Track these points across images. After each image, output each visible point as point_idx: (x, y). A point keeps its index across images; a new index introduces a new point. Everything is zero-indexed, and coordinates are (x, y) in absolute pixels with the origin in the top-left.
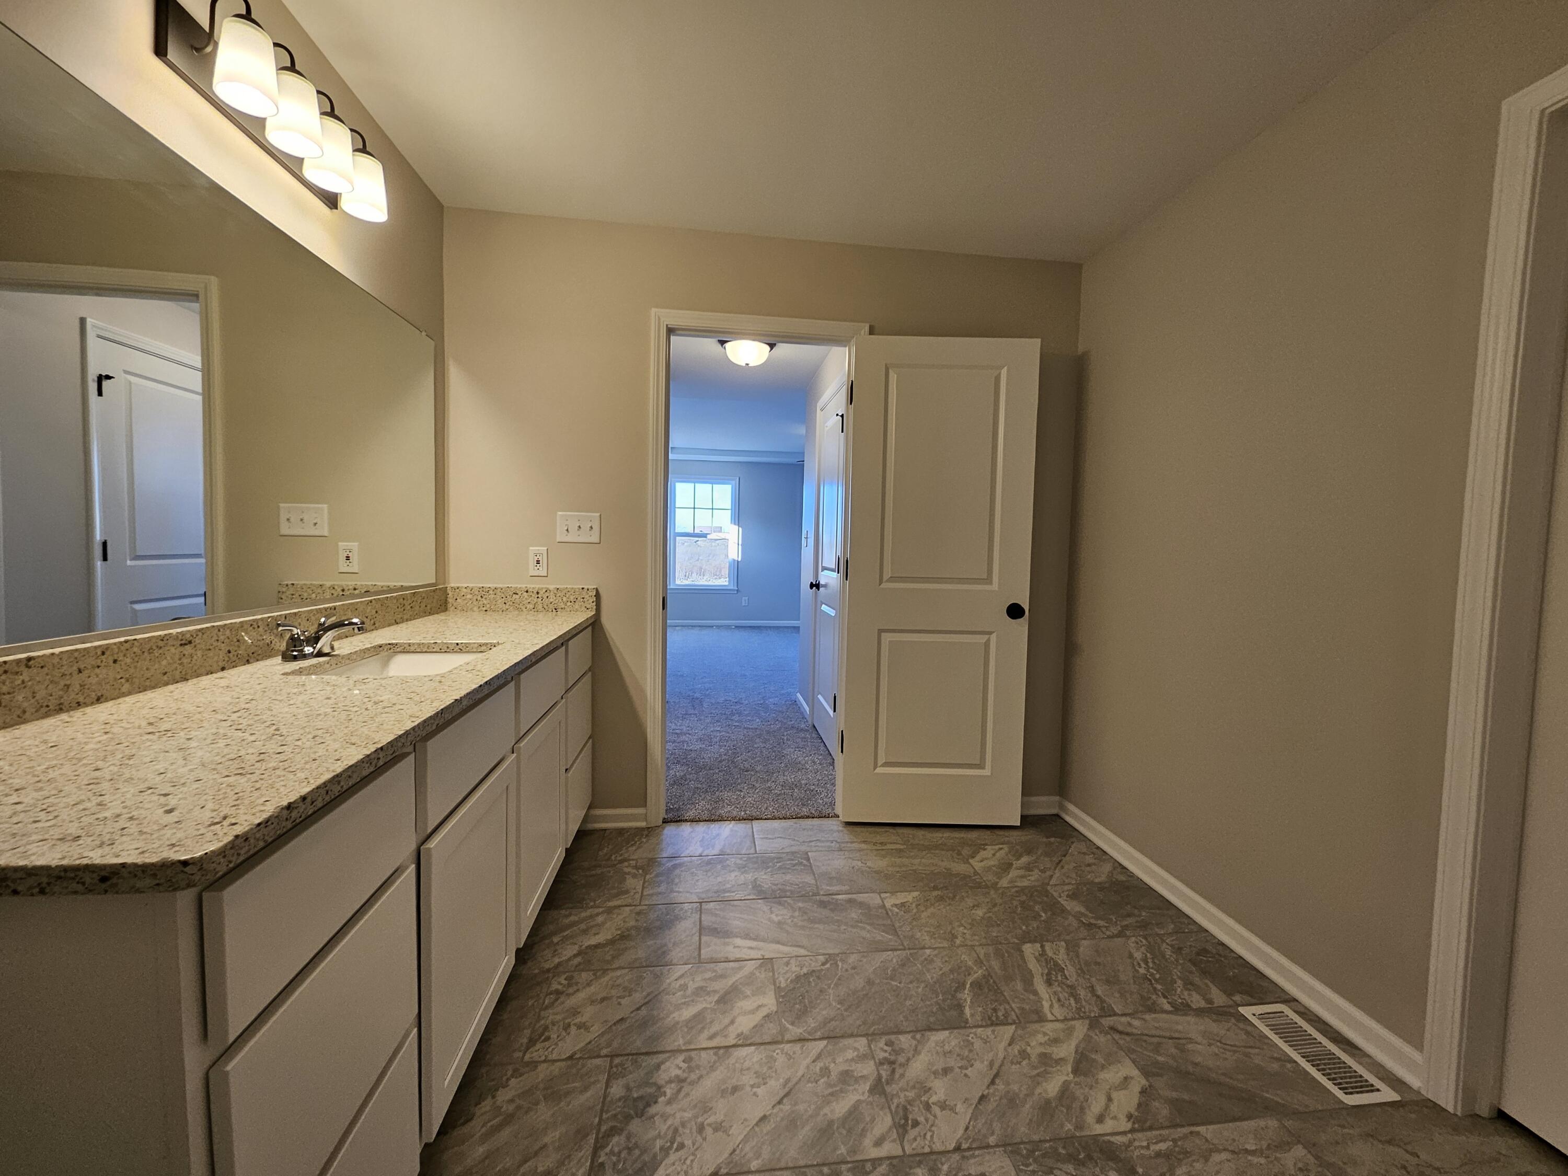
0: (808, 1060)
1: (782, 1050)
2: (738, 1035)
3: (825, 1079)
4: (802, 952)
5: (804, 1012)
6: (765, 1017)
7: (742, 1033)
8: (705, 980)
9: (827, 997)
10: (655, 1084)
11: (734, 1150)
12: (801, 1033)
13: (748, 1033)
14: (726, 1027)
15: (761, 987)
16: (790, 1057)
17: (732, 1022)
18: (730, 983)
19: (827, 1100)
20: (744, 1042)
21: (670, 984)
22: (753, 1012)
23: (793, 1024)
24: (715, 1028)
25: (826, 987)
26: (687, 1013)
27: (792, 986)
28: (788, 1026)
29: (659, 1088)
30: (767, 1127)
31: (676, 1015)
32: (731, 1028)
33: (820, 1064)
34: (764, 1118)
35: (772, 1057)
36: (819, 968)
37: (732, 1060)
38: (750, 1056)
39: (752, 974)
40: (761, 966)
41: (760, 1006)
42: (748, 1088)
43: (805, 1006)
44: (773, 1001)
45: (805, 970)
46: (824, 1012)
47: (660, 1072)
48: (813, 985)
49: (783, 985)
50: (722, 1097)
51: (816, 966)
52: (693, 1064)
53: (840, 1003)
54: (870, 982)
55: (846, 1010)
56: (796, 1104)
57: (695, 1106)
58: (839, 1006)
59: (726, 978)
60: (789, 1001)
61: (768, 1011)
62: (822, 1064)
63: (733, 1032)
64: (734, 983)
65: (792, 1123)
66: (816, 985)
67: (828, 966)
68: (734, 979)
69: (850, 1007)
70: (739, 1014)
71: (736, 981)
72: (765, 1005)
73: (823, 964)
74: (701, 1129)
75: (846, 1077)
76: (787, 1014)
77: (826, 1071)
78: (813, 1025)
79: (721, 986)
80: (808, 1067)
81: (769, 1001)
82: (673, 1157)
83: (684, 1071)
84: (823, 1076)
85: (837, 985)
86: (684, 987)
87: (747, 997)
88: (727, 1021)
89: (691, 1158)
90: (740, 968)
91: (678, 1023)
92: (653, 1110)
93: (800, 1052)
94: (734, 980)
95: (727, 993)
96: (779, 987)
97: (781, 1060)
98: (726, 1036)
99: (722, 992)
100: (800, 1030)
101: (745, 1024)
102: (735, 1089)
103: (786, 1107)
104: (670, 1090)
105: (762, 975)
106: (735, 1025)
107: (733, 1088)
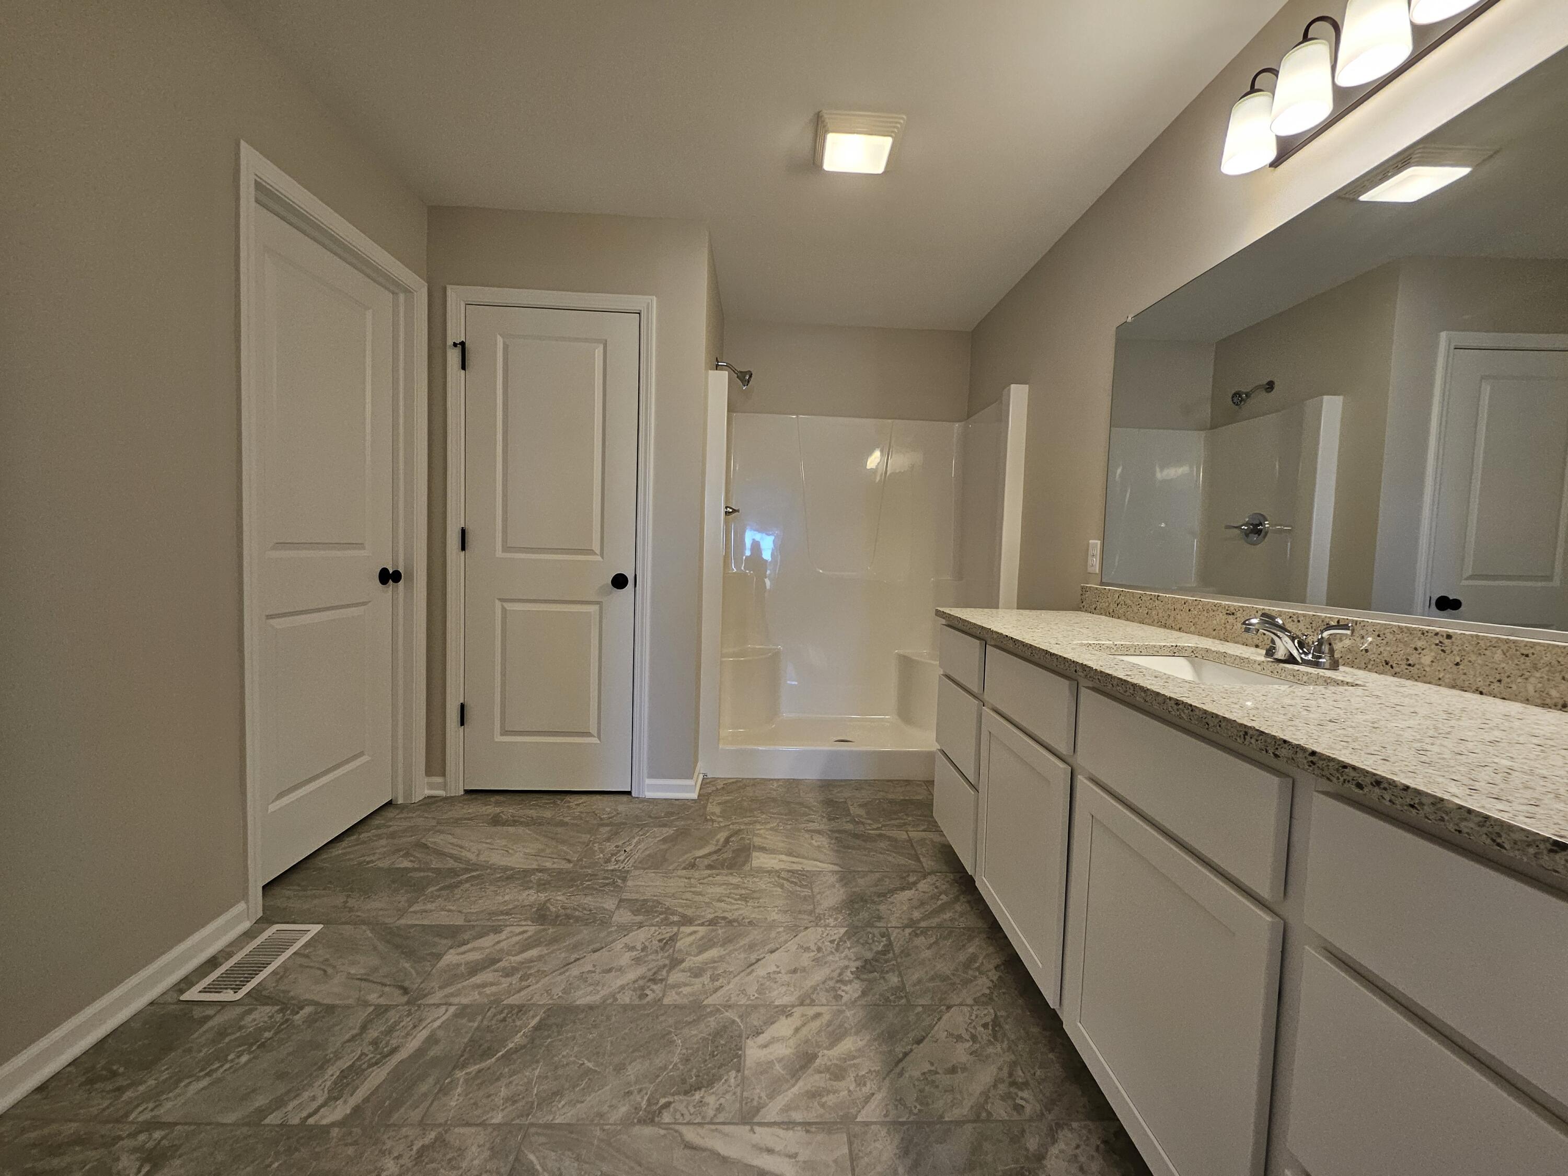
0: (726, 988)
1: (749, 999)
2: (791, 1015)
3: (716, 972)
4: (690, 1134)
5: (717, 1034)
6: (760, 1033)
7: (787, 1017)
8: (835, 1092)
9: (684, 1051)
10: (862, 980)
11: (795, 937)
12: (727, 1011)
13: (781, 1017)
14: (804, 1025)
15: (761, 1073)
16: (743, 992)
17: (797, 1030)
18: (801, 1083)
19: (721, 959)
20: (785, 1011)
21: (880, 1089)
22: (773, 1040)
23: (734, 1022)
24: (815, 1025)
25: (679, 1065)
26: (849, 1044)
27: (722, 1071)
28: (738, 1020)
29: (858, 978)
30: (772, 946)
31: (861, 1044)
32: (799, 1023)
33: (717, 984)
34: (772, 952)
35: (759, 994)
36: (676, 1097)
37: (797, 994)
38: (781, 996)
39: (771, 1097)
40: (758, 1110)
41: (765, 1046)
42: (783, 971)
43: (713, 1042)
44: (749, 1052)
45: (697, 1096)
46: (694, 1032)
47: (861, 989)
48: (695, 1070)
49: (733, 1073)
50: (805, 968)
51: (681, 1104)
52: (832, 994)
53: (672, 1042)
54: (619, 1069)
55: (670, 1033)
56: (745, 958)
57: (826, 963)
58: (675, 1038)
59: (807, 1092)
60: (730, 1049)
61: (756, 1040)
62: (716, 983)
63: (795, 1021)
64: (797, 1081)
65: (752, 947)
66: (690, 1070)
67: (663, 1101)
68: (795, 1090)
69: (663, 1036)
70: (790, 1038)
71: (793, 1086)
72: (759, 1047)
73: (667, 1105)
74: (819, 950)
75: (697, 973)
76: (737, 1033)
77: (714, 979)
78: (713, 1019)
79: (811, 1080)
80: (729, 983)
81: (754, 1053)
82: (836, 937)
83: (840, 988)
84: (719, 975)
85: (665, 1068)
86: (860, 1082)
87: (780, 1060)
88: (804, 1031)
89: (824, 936)
90: (787, 1109)
91: (857, 1033)
92: (859, 963)
93: (732, 995)
94: (796, 1088)
95: (804, 1067)
96: (738, 1071)
97: (752, 990)
98: (803, 1016)
99: (810, 1071)
100: (727, 1014)
101: (783, 1027)
102: (795, 971)
103: (753, 957)
104: (848, 975)
105: (759, 1091)
106: (794, 1026)
107: (797, 973)
